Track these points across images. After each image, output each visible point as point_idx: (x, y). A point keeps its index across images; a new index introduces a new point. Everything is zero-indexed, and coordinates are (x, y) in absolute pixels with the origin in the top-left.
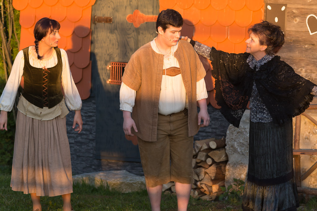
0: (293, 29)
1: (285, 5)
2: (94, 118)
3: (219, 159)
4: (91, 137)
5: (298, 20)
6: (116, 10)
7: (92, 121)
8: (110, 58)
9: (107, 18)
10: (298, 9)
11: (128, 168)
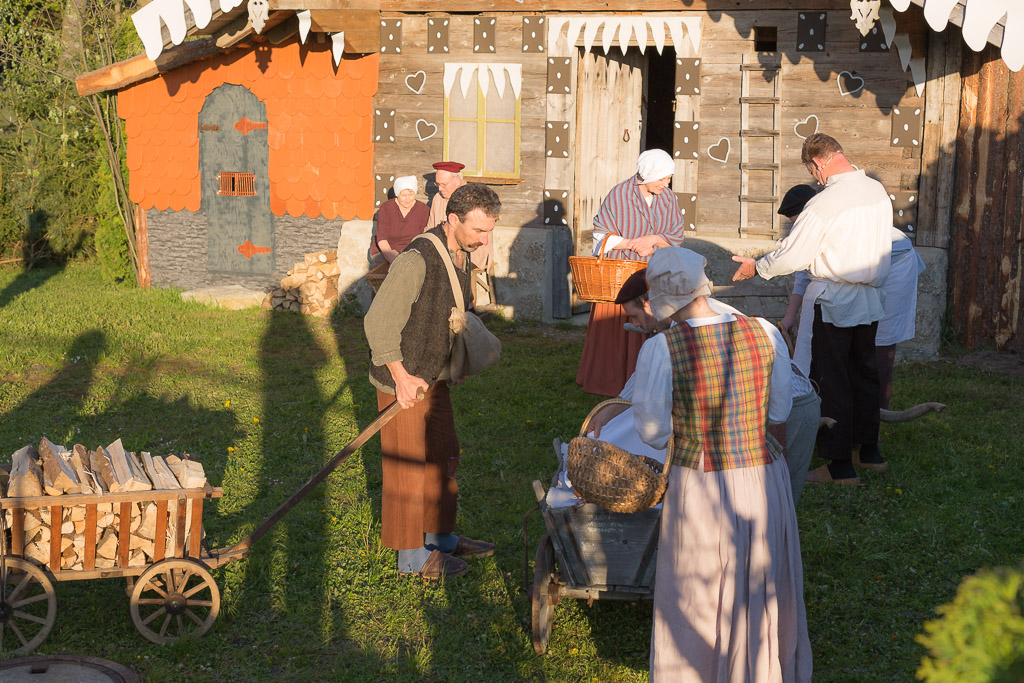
0: (403, 135)
1: (395, 110)
2: (206, 231)
3: (331, 271)
4: (203, 251)
5: (407, 125)
6: (223, 117)
7: (204, 234)
8: (219, 168)
9: (214, 126)
10: (407, 113)
11: (242, 282)
